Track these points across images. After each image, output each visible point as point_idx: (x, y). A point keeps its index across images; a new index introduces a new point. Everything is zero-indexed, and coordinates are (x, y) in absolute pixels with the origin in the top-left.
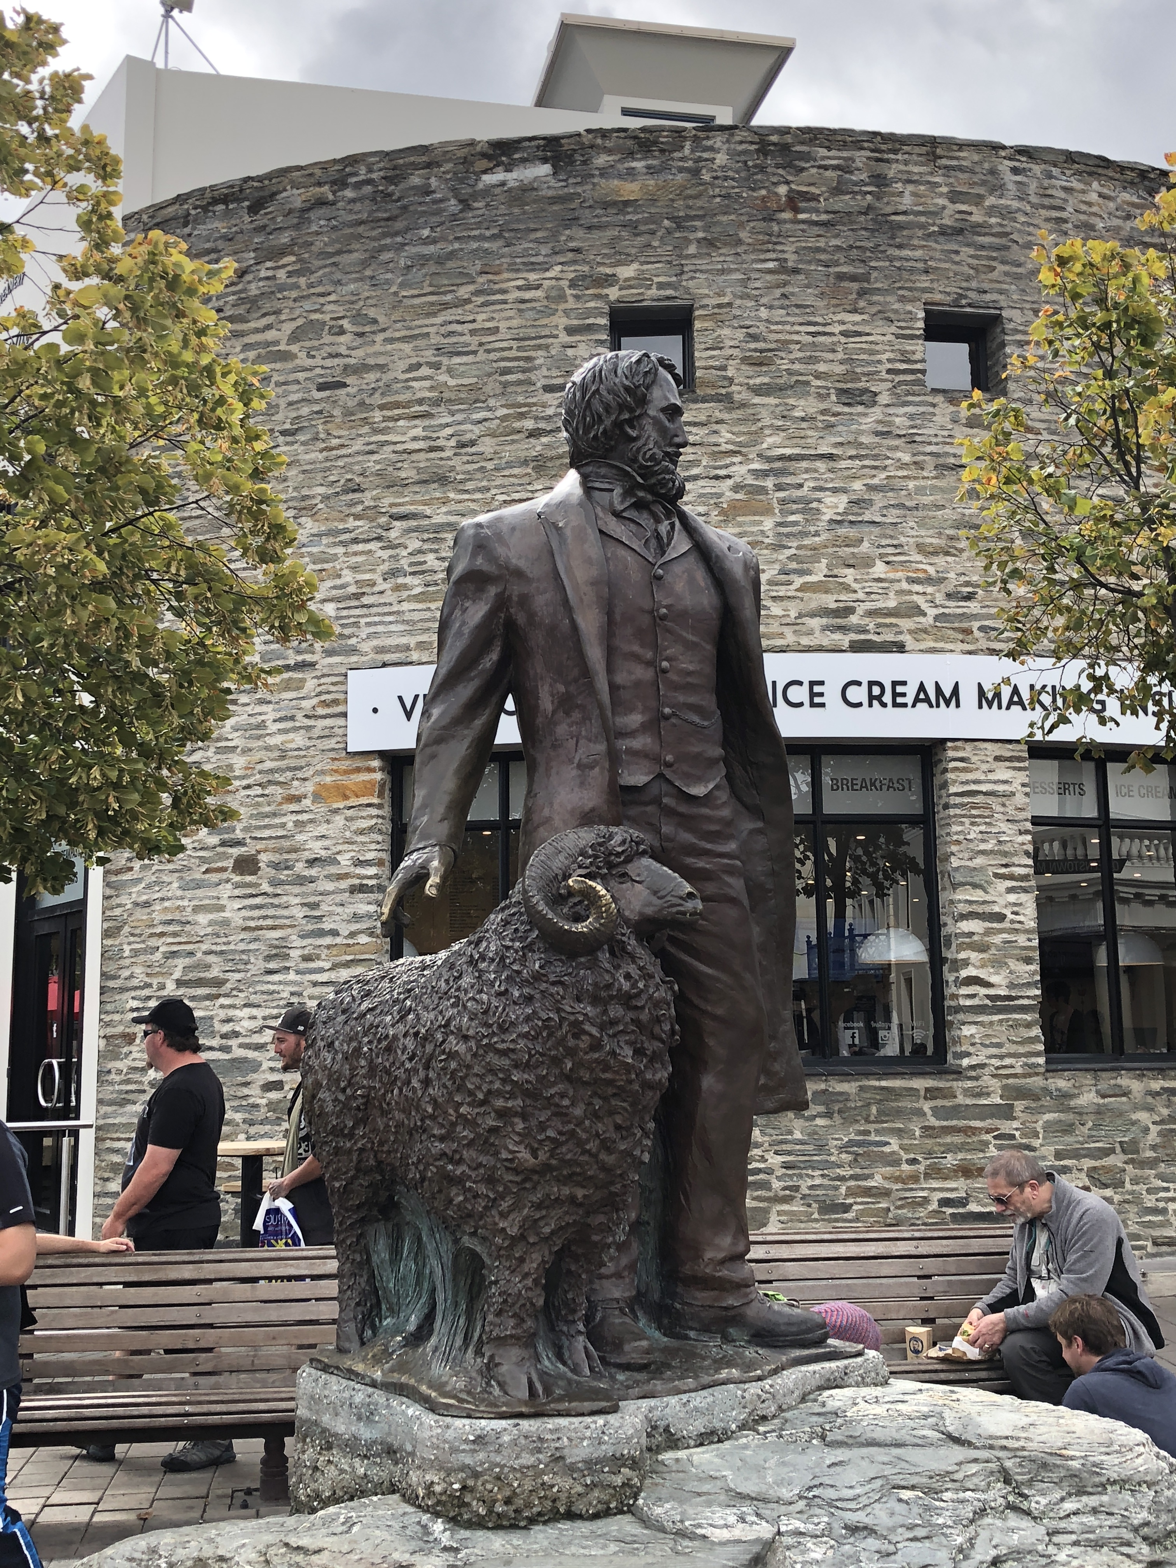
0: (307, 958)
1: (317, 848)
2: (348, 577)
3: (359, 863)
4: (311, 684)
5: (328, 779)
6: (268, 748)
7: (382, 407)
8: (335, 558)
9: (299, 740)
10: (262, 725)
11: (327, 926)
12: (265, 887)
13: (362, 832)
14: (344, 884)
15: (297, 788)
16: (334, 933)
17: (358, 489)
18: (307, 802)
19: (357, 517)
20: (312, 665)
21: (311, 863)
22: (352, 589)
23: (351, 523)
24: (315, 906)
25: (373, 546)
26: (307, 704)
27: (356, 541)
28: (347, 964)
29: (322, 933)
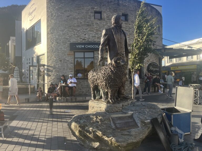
0: (67, 69)
1: (67, 59)
2: (70, 35)
3: (71, 61)
4: (66, 44)
5: (68, 53)
6: (62, 50)
7: (73, 19)
8: (69, 33)
9: (65, 50)
10: (62, 48)
11: (69, 66)
12: (63, 63)
13: (71, 58)
14: (70, 63)
15: (65, 54)
16: (69, 67)
17: (71, 26)
18: (66, 55)
19: (71, 29)
20: (66, 43)
21: (67, 61)
22: (70, 36)
23: (70, 30)
24: (67, 65)
25: (72, 32)
26: (66, 46)
27: (71, 31)
28: (70, 70)
29: (68, 67)
